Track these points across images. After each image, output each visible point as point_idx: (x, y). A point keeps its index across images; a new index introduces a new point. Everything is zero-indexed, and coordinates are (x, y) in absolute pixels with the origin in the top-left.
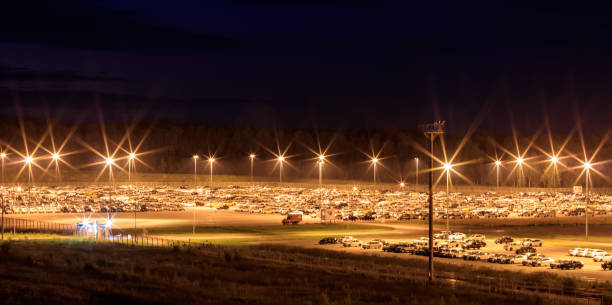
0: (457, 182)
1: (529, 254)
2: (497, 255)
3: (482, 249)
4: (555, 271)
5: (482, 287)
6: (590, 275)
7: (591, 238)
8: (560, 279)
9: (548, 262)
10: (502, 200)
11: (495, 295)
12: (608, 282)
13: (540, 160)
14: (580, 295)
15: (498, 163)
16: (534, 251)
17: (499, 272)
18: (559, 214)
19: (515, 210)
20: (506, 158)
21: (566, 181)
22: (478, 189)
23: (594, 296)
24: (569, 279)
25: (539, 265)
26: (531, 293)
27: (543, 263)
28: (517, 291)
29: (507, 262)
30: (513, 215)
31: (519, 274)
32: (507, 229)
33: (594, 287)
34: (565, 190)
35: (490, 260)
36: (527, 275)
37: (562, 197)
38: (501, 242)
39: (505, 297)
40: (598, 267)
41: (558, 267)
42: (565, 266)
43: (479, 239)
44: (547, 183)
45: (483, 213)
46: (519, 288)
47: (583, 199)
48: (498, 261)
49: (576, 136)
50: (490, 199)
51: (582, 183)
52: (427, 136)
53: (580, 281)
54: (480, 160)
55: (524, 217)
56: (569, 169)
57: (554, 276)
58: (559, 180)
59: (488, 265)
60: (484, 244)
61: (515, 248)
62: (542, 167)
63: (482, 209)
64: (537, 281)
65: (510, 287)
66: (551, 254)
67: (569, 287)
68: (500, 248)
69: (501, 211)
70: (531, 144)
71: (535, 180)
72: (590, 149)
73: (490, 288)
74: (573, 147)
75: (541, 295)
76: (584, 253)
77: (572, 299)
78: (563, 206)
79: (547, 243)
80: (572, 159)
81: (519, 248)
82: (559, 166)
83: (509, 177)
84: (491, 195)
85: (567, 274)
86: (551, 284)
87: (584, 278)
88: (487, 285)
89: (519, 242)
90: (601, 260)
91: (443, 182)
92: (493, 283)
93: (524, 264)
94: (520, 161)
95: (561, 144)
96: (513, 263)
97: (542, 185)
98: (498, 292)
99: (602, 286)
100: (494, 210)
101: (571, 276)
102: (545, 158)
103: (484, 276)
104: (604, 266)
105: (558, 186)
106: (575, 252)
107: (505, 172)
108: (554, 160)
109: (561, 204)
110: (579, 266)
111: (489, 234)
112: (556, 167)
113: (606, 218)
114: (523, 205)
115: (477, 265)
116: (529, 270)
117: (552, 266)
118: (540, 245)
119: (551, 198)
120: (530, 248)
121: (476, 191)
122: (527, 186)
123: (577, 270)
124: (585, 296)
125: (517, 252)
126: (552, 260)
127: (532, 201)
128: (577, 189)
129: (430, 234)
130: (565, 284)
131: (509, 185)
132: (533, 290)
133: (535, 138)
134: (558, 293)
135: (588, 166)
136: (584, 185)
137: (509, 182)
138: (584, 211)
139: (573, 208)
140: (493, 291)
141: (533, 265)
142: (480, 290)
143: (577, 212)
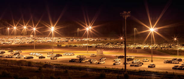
1: (18, 55)
2: (8, 55)
3: (4, 54)
4: (25, 59)
5: (4, 65)
6: (35, 60)
7: (36, 50)
8: (27, 62)
9: (23, 57)
10: (10, 39)
11: (8, 67)
12: (41, 62)
13: (20, 27)
14: (32, 66)
15: (8, 29)
16: (19, 54)
17: (9, 60)
18: (26, 43)
19: (14, 42)
20: (11, 27)
21: (28, 33)
22: (3, 36)
23: (37, 66)
24: (29, 62)
26: (19, 66)
27: (22, 57)
28: (14, 66)
29: (11, 57)
30: (13, 44)
31: (15, 61)
32: (11, 48)
33: (37, 64)
34: (28, 36)
35: (6, 57)
36: (17, 61)
37: (27, 38)
38: (10, 52)
39: (11, 67)
40: (38, 58)
41: (26, 58)
42: (28, 58)
43: (3, 51)
44: (23, 34)
45: (4, 43)
46: (15, 65)
47: (33, 39)
48: (9, 57)
49: (31, 20)
50: (6, 39)
51: (33, 34)
53: (33, 62)
54: (3, 28)
55: (16, 44)
56: (29, 30)
57: (25, 61)
58: (26, 33)
59: (6, 58)
60: (5, 52)
61: (14, 53)
62: (21, 30)
63: (4, 42)
64: (20, 62)
65: (12, 65)
66: (24, 54)
67: (30, 64)
68: (9, 53)
69: (9, 42)
70: (18, 23)
71: (20, 33)
72: (35, 24)
73: (6, 65)
74: (30, 24)
75: (21, 66)
76: (34, 54)
77: (30, 67)
78: (28, 41)
79: (23, 52)
80: (30, 27)
81: (15, 53)
82: (26, 29)
83: (12, 32)
84: (6, 38)
85: (29, 60)
86: (24, 63)
87: (34, 61)
88: (6, 64)
89: (15, 51)
90: (39, 56)
92: (7, 64)
93: (17, 58)
94: (15, 28)
95: (27, 23)
96: (13, 57)
97: (21, 35)
98: (9, 66)
99: (39, 63)
100: (8, 42)
101: (30, 61)
102: (22, 27)
103: (5, 62)
104: (39, 58)
105: (26, 35)
106: (31, 54)
107: (10, 31)
108: (25, 27)
109: (27, 40)
110: (32, 58)
111: (6, 50)
113: (40, 44)
114: (16, 41)
115: (3, 59)
116: (18, 59)
117: (25, 58)
118: (21, 52)
119: (24, 39)
120: (18, 53)
121: (2, 37)
122: (17, 35)
123: (32, 59)
124: (34, 66)
125: (14, 54)
126: (25, 56)
127: (18, 39)
128: (32, 36)
130: (28, 63)
131: (12, 35)
132: (19, 65)
133: (19, 21)
134: (26, 66)
135: (34, 29)
136: (34, 35)
137: (12, 34)
138: (33, 42)
139: (31, 41)
140: (7, 66)
141: (19, 58)
142: (4, 66)
143: (31, 42)
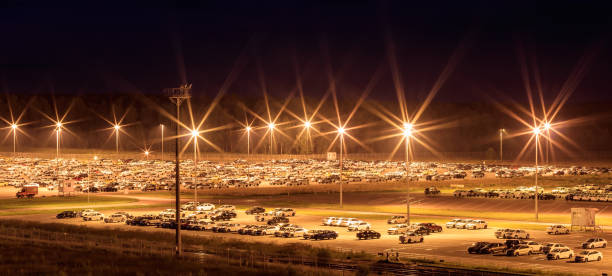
0: (205, 150)
1: (281, 224)
2: (248, 226)
3: (233, 220)
4: (309, 242)
5: (233, 261)
6: (344, 245)
7: (345, 207)
8: (312, 251)
9: (301, 233)
10: (252, 168)
11: (246, 269)
12: (363, 252)
13: (292, 125)
14: (334, 267)
15: (248, 129)
16: (287, 221)
17: (251, 244)
18: (312, 182)
19: (266, 178)
20: (257, 123)
21: (319, 147)
22: (228, 157)
23: (350, 267)
24: (323, 249)
25: (292, 235)
26: (284, 266)
27: (296, 234)
28: (269, 264)
29: (258, 233)
30: (265, 184)
31: (271, 245)
32: (259, 199)
33: (349, 258)
34: (318, 156)
35: (240, 232)
36: (280, 247)
37: (315, 164)
38: (252, 212)
39: (256, 270)
40: (353, 237)
41: (312, 237)
42: (318, 236)
43: (230, 209)
44: (300, 149)
45: (233, 182)
46: (271, 261)
47: (338, 166)
48: (249, 233)
49: (330, 99)
50: (241, 167)
51: (336, 149)
52: (173, 101)
53: (334, 252)
54: (229, 126)
55: (276, 186)
56: (323, 134)
57: (308, 247)
58: (312, 146)
59: (239, 237)
60: (235, 215)
61: (267, 218)
62: (294, 133)
63: (233, 178)
64: (290, 251)
65: (262, 260)
66: (305, 223)
67: (323, 259)
68: (251, 219)
69: (252, 179)
70: (283, 108)
71: (287, 146)
72: (345, 113)
73: (240, 261)
74: (328, 111)
75: (293, 267)
76: (339, 222)
77: (326, 271)
78: (317, 174)
79: (301, 213)
80: (326, 123)
81: (271, 218)
82: (312, 132)
83: (260, 144)
84: (241, 163)
85: (322, 245)
86: (304, 254)
87: (338, 248)
88: (238, 258)
89: (271, 212)
90: (357, 229)
91: (190, 150)
92: (244, 256)
93: (277, 235)
94: (272, 126)
95: (314, 108)
96: (265, 234)
97: (294, 152)
98: (250, 265)
99: (357, 256)
100: (245, 179)
101: (325, 247)
102: (298, 122)
103: (234, 249)
104: (360, 236)
105: (311, 153)
106: (329, 222)
107: (256, 138)
108: (308, 125)
109: (314, 172)
110: (334, 235)
111: (240, 205)
112: (308, 132)
113: (360, 186)
114: (273, 173)
115: (227, 237)
116: (282, 241)
117: (306, 237)
118: (293, 215)
119: (304, 166)
120: (283, 219)
121: (225, 159)
122: (279, 153)
123: (332, 241)
124: (339, 268)
125: (269, 223)
126: (306, 231)
127: (284, 168)
128: (331, 156)
129: (177, 205)
130: (319, 255)
131: (260, 151)
132: (286, 262)
133: (287, 101)
134: (312, 264)
135: (342, 131)
136: (338, 152)
137: (260, 148)
138: (338, 178)
139: (327, 175)
140: (244, 264)
141: (286, 235)
142: (231, 264)
143: (330, 180)
